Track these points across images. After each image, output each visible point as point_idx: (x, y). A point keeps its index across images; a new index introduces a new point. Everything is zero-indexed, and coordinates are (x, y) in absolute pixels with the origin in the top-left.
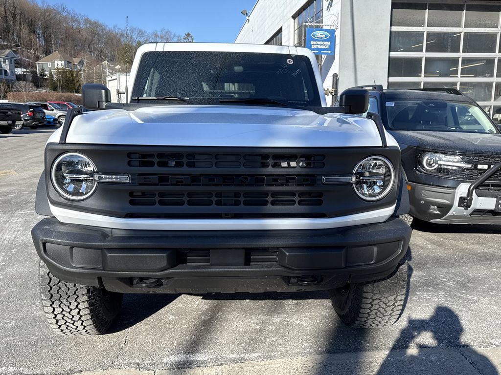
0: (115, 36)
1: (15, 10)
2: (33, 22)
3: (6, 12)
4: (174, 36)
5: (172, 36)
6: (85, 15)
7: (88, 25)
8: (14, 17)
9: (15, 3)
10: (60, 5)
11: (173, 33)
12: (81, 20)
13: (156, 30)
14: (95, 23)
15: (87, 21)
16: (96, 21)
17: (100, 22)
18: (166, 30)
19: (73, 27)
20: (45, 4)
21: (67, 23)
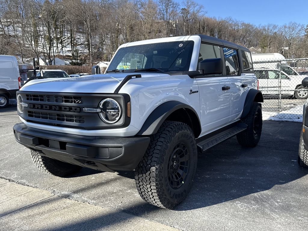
0: (259, 31)
1: (204, 24)
2: (213, 30)
3: (200, 26)
4: (299, 26)
5: (297, 26)
6: (242, 21)
7: (243, 27)
8: (204, 29)
9: (205, 21)
10: (228, 17)
11: (298, 24)
12: (239, 24)
13: (286, 24)
14: (248, 25)
15: (243, 24)
16: (248, 23)
17: (251, 24)
18: (293, 22)
19: (235, 29)
20: (220, 19)
21: (232, 27)
